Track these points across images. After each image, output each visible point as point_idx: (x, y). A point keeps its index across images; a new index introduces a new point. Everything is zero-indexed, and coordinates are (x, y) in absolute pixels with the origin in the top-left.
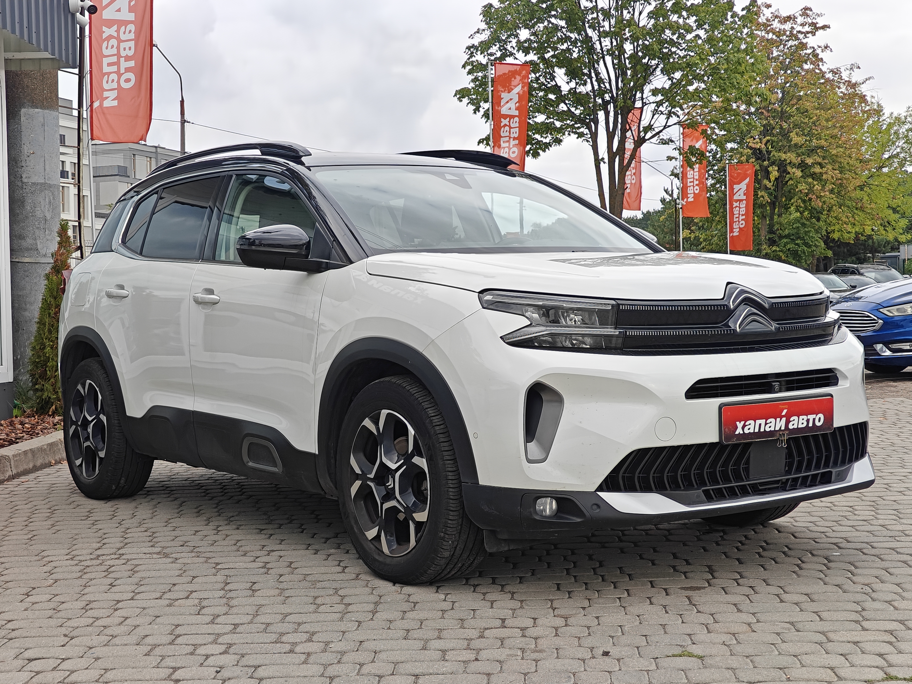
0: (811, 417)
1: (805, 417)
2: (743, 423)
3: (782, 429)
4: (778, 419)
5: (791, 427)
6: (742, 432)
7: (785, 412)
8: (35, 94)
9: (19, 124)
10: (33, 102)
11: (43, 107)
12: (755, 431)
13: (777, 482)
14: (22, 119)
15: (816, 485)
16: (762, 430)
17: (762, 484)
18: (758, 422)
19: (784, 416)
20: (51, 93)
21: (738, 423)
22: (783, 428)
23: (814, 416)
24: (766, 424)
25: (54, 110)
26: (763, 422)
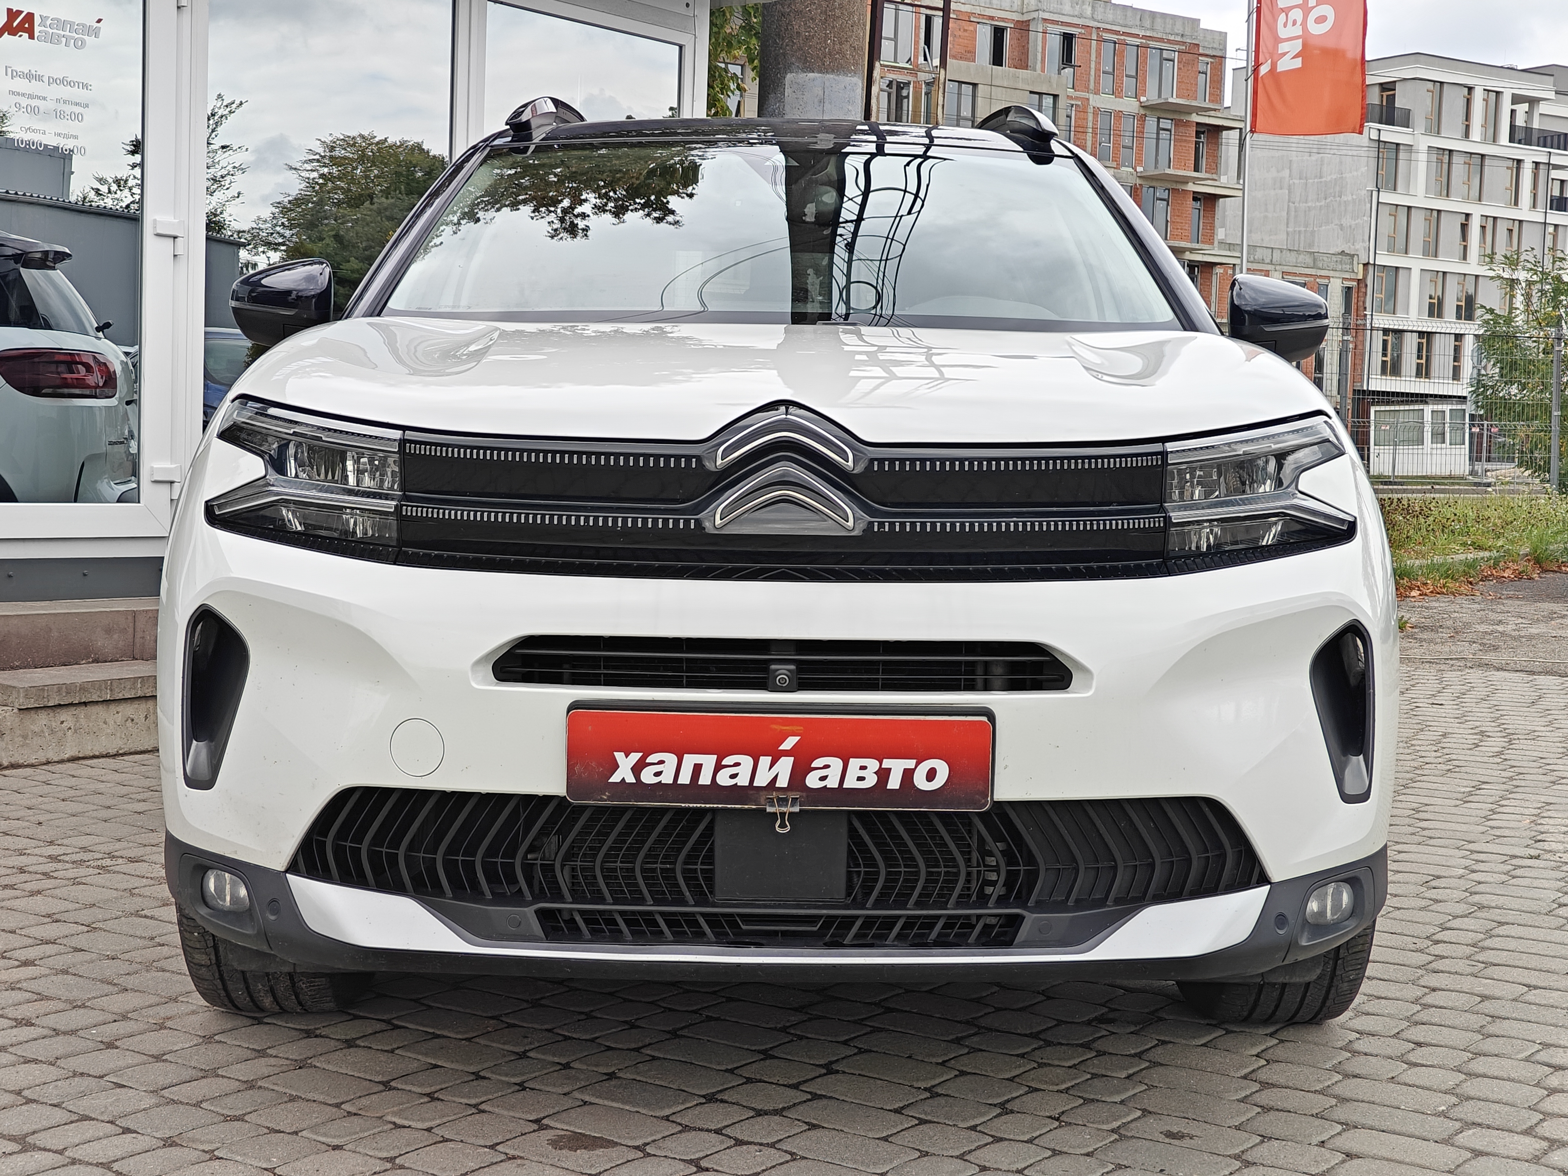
0: (897, 767)
1: (873, 765)
2: (635, 757)
3: (778, 784)
4: (765, 761)
5: (812, 781)
6: (631, 779)
7: (789, 743)
8: (810, 47)
9: (781, 101)
10: (806, 61)
11: (823, 70)
12: (680, 781)
13: (810, 920)
14: (788, 91)
15: (968, 945)
16: (705, 779)
17: (748, 918)
18: (690, 760)
19: (786, 753)
20: (841, 43)
21: (619, 756)
22: (783, 782)
23: (910, 763)
24: (718, 767)
25: (846, 74)
26: (708, 761)
